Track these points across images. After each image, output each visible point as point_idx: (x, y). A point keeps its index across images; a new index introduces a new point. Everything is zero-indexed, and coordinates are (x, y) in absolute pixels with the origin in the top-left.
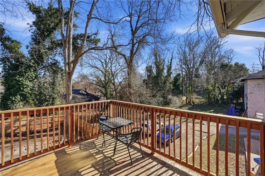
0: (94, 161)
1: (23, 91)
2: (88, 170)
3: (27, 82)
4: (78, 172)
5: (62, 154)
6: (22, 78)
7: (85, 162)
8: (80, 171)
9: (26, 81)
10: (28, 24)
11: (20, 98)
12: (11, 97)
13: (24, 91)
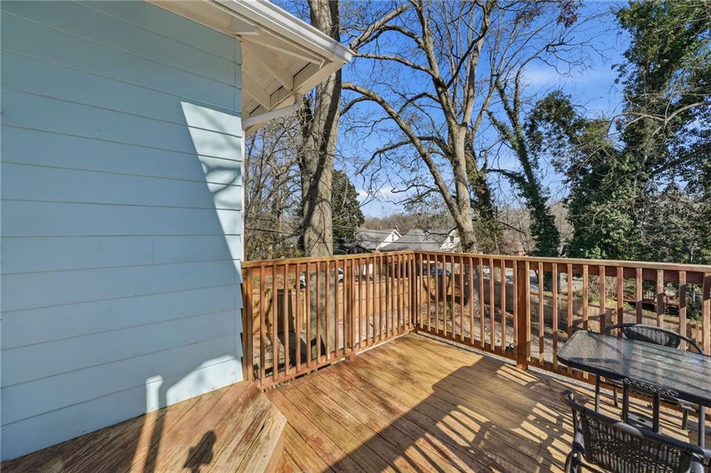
0: (506, 424)
1: (607, 236)
2: (470, 420)
3: (614, 214)
4: (454, 405)
5: (488, 366)
6: (603, 205)
7: (489, 407)
8: (460, 407)
9: (612, 212)
10: (613, 67)
11: (601, 253)
12: (582, 250)
13: (611, 238)
